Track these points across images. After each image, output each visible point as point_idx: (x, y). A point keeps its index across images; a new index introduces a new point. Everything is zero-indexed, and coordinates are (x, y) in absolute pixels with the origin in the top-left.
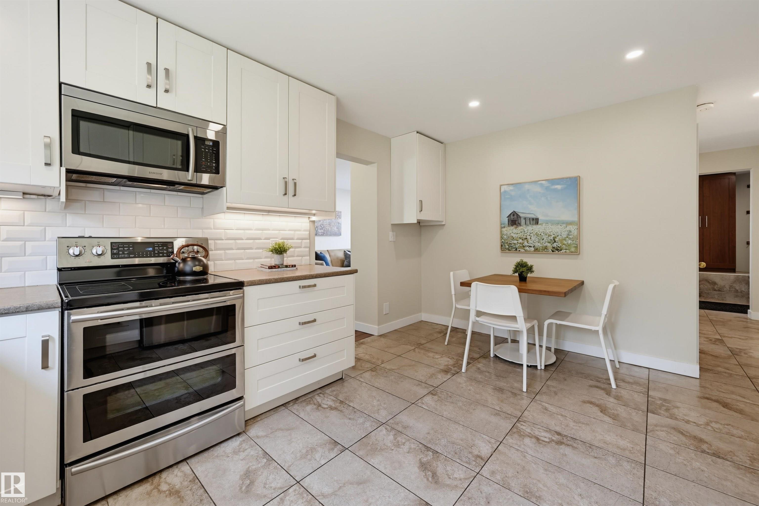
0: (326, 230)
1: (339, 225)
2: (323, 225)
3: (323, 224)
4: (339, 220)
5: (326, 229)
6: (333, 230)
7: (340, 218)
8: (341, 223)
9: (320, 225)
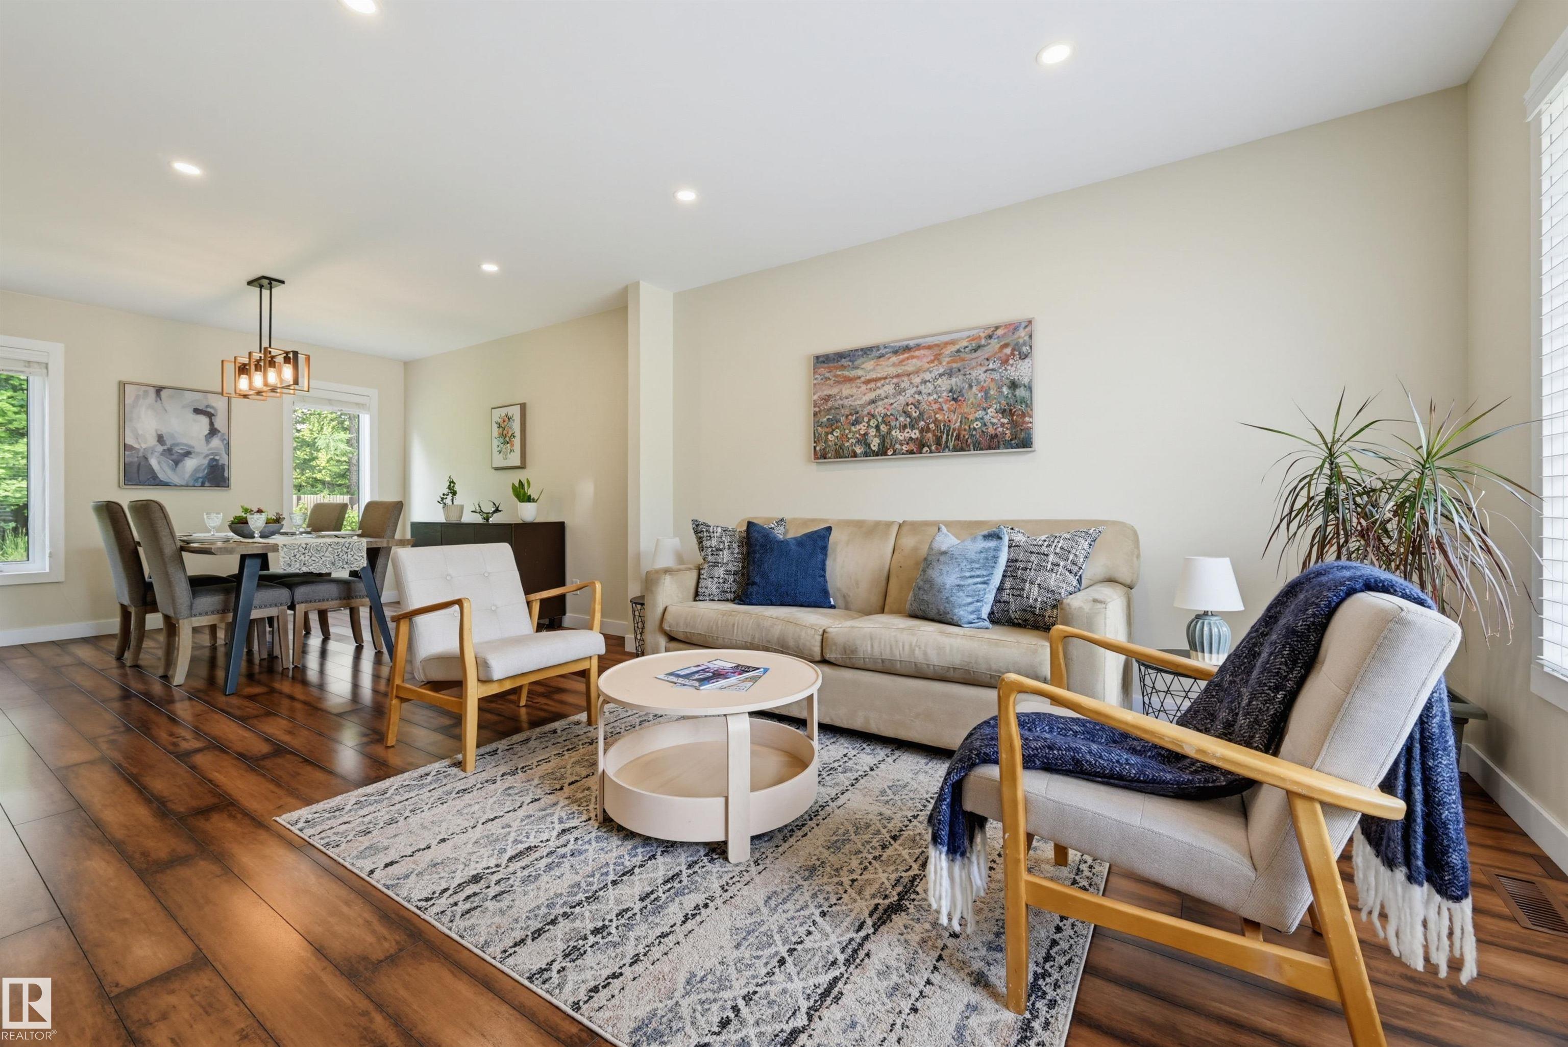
0: (932, 426)
1: (1021, 392)
2: (917, 405)
3: (919, 402)
4: (1019, 370)
5: (936, 421)
6: (977, 425)
7: (1024, 357)
8: (1030, 382)
9: (900, 409)
